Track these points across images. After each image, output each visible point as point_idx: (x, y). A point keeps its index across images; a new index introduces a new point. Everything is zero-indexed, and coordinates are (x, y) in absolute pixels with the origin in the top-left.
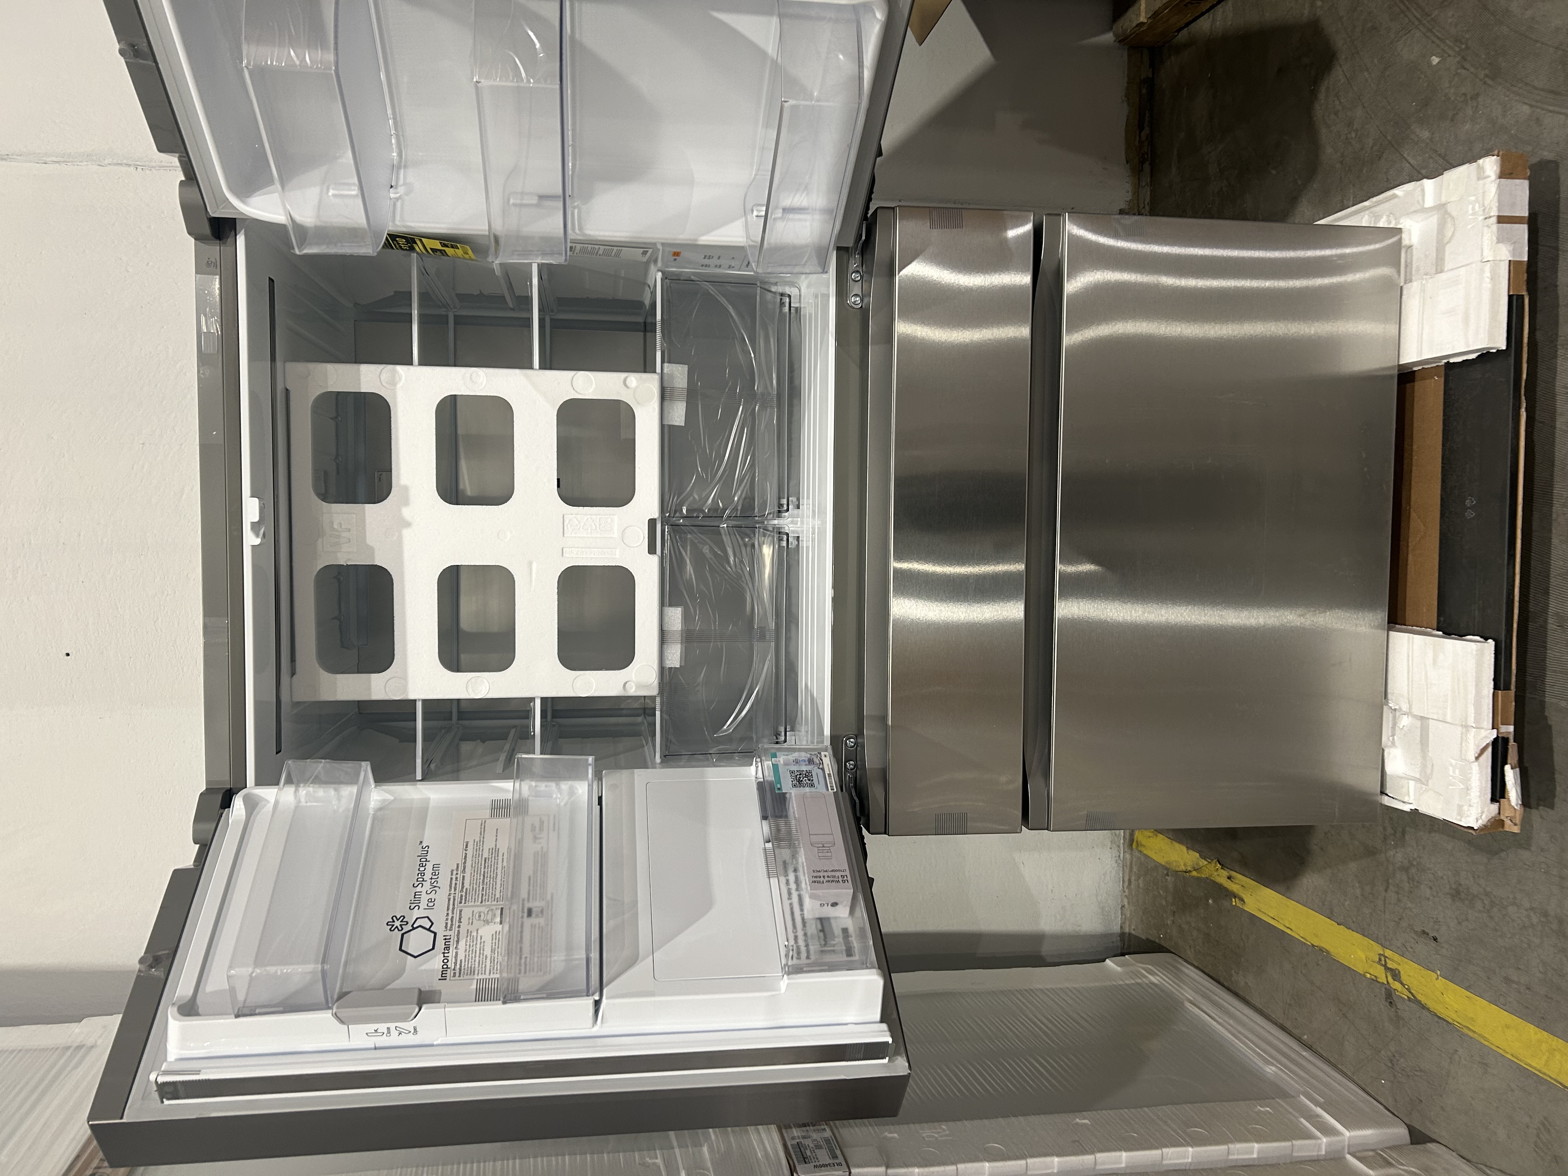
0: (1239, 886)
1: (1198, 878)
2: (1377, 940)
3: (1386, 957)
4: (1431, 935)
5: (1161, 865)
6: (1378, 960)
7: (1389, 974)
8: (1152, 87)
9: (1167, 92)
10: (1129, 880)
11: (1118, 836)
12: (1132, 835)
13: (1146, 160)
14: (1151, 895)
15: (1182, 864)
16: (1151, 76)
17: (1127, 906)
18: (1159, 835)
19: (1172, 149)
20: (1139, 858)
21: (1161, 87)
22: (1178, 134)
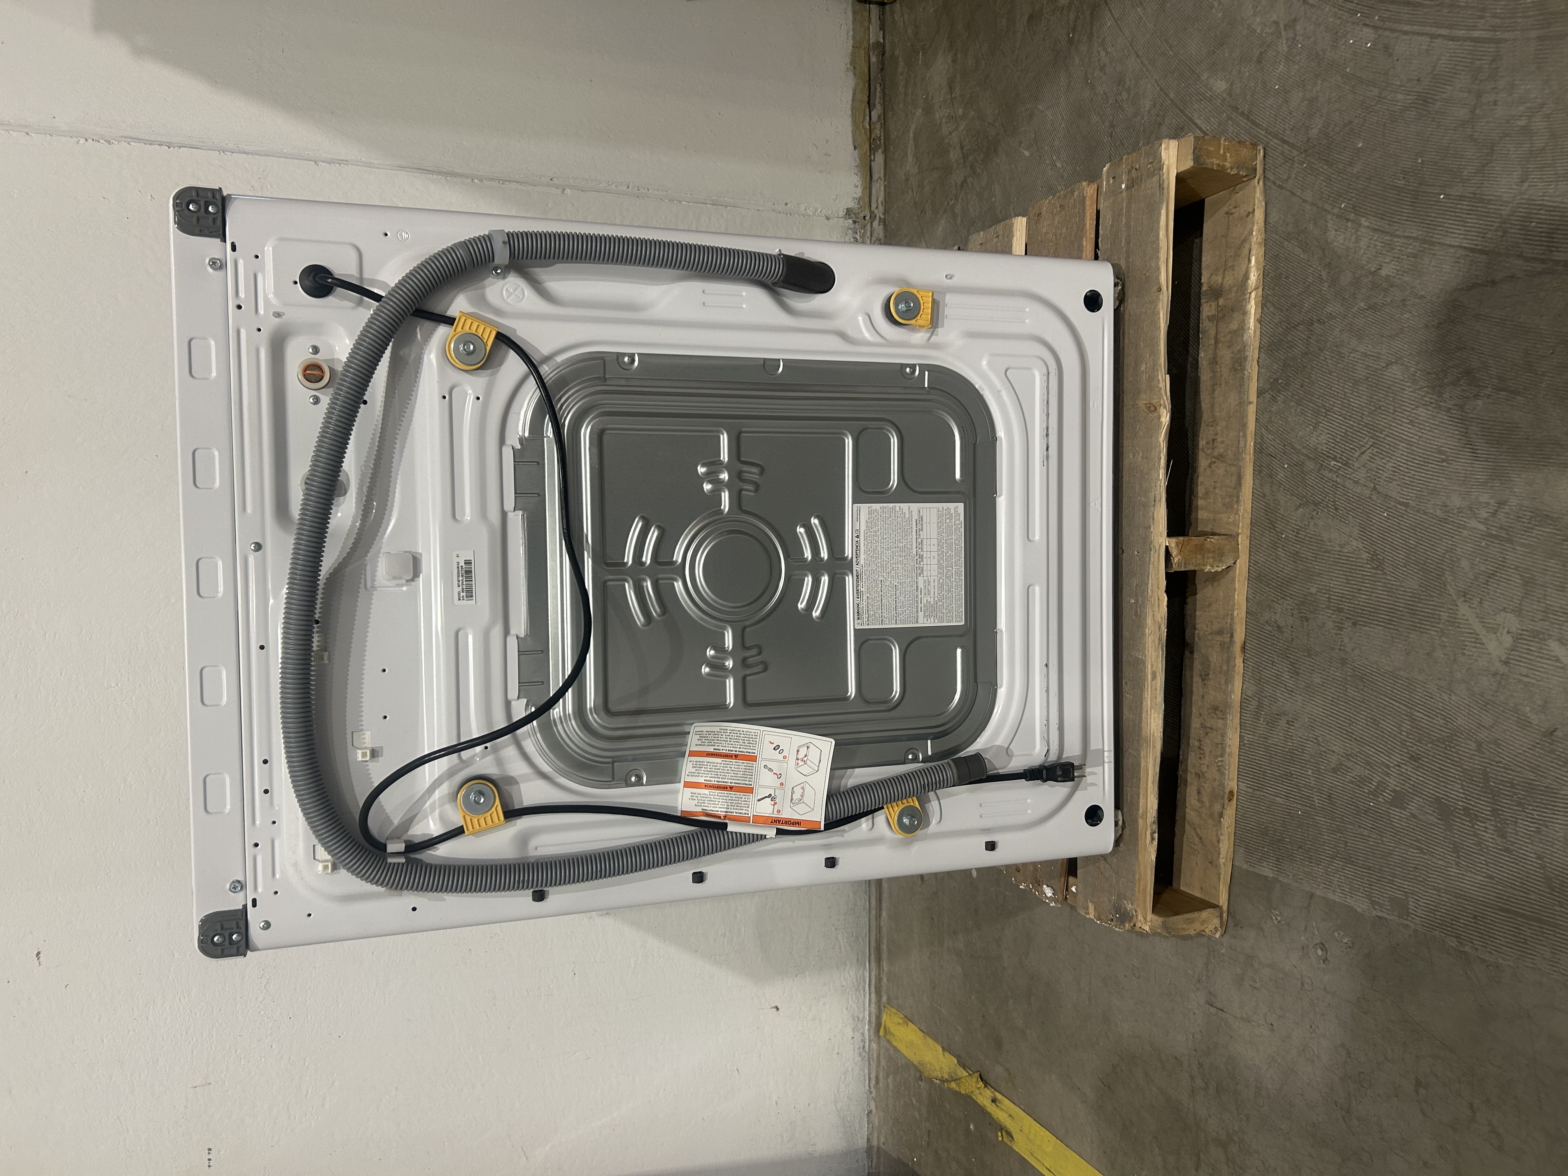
0: (1006, 1115)
1: (957, 1094)
5: (913, 1064)
8: (883, 55)
9: (900, 59)
10: (877, 1077)
11: (862, 1021)
12: (879, 1018)
13: (879, 147)
14: (902, 1102)
15: (938, 1068)
16: (882, 41)
17: (874, 1111)
18: (910, 1023)
19: (908, 131)
20: (887, 1050)
21: (893, 54)
22: (914, 111)
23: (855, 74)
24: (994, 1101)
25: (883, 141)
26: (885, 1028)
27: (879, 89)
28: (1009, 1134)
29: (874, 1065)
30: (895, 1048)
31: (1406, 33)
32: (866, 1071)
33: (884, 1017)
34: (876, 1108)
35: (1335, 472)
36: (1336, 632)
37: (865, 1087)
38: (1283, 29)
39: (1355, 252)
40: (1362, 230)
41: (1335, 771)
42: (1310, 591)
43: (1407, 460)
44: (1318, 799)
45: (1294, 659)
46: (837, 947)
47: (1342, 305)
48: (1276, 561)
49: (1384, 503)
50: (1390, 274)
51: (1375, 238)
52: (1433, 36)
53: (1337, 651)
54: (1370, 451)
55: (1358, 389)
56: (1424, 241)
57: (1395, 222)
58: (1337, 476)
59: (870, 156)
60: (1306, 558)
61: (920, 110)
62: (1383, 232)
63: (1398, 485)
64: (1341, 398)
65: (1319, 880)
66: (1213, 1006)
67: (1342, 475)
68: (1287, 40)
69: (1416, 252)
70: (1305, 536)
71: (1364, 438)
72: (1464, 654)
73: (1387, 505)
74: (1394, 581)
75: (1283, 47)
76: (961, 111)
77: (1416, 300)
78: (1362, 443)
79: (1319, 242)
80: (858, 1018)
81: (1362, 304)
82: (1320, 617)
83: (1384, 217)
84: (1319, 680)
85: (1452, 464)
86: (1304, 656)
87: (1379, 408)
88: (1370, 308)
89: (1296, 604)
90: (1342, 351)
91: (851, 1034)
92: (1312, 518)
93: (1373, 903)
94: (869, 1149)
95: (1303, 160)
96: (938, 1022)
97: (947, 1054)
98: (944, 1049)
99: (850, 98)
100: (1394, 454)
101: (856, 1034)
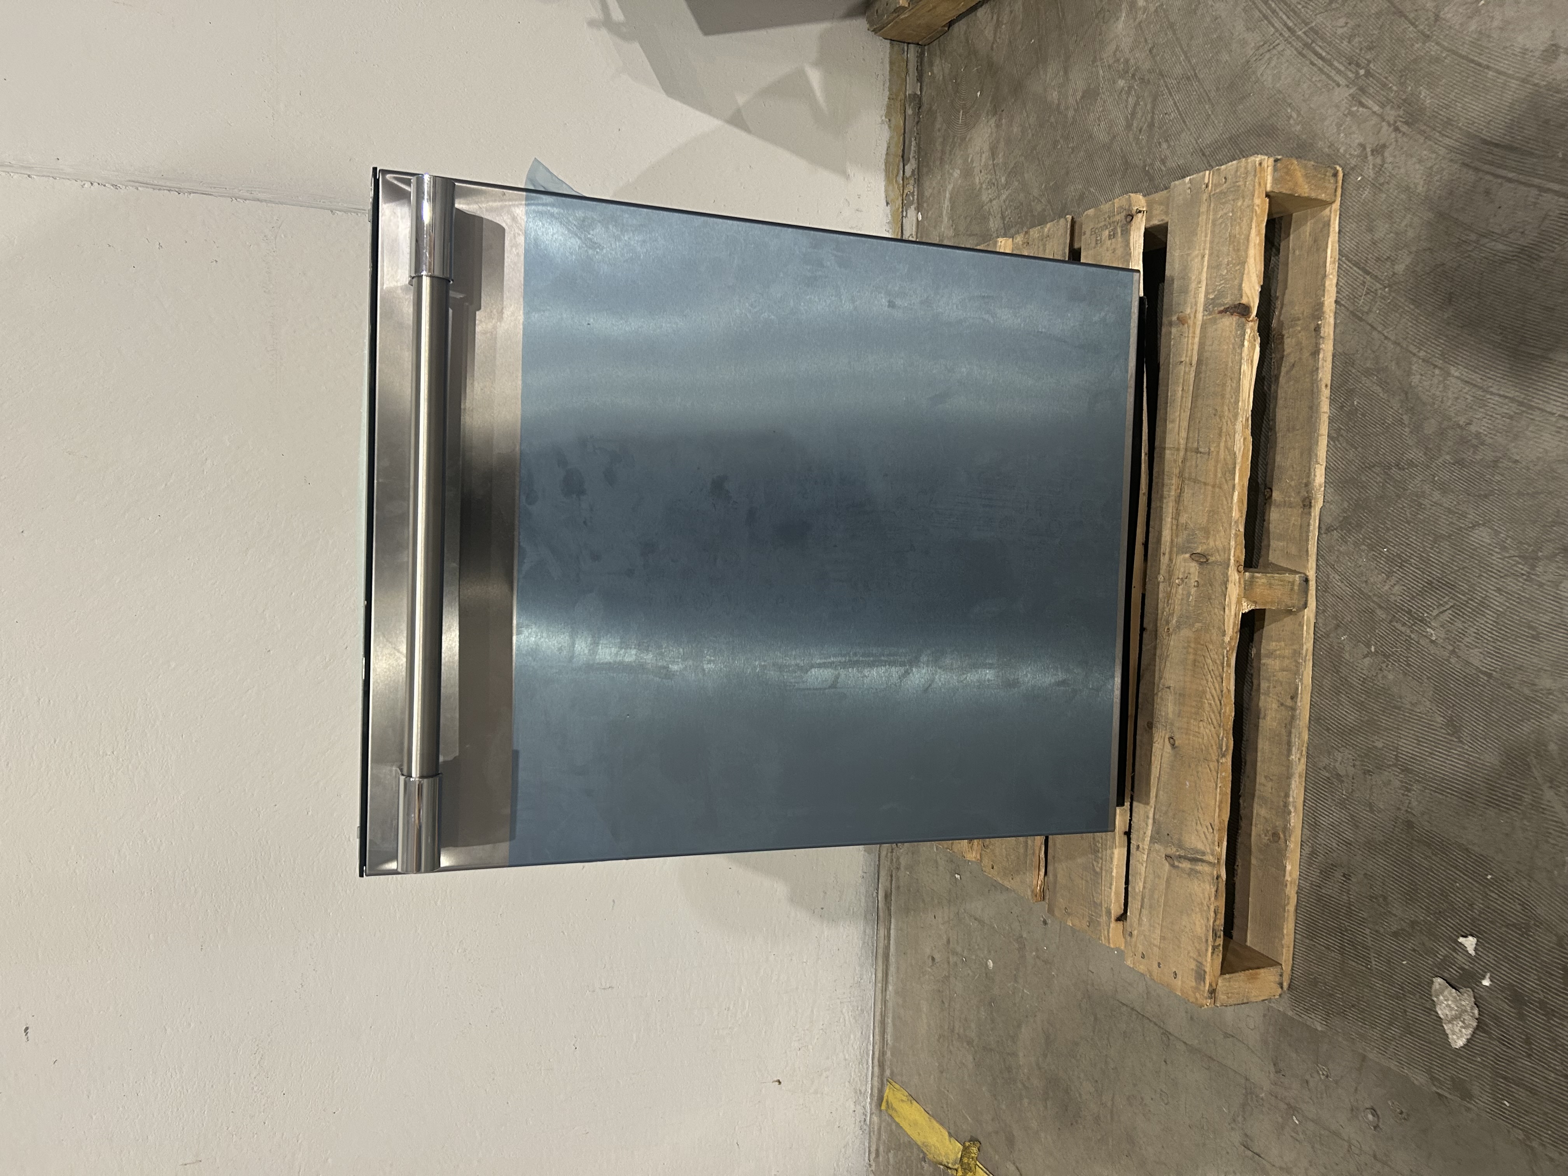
5: (916, 1144)
8: (920, 108)
9: (938, 114)
10: (877, 1151)
11: (864, 1094)
12: (881, 1092)
13: (912, 203)
15: (943, 1154)
16: (919, 93)
18: (914, 1102)
19: (945, 191)
20: (889, 1125)
21: (931, 108)
22: (951, 171)
23: (890, 127)
25: (916, 197)
26: (887, 1102)
27: (913, 143)
29: (874, 1138)
30: (898, 1125)
31: (1510, 180)
32: (867, 1144)
33: (887, 1092)
35: (1410, 627)
36: (1403, 792)
37: (864, 1160)
38: (1369, 154)
39: (1442, 402)
40: (1453, 380)
41: (1395, 934)
42: (1375, 744)
43: (1492, 629)
44: (1376, 961)
45: (1353, 811)
46: (841, 1020)
47: (1425, 454)
48: (1338, 707)
49: (1463, 669)
50: (1482, 431)
51: (1465, 391)
52: (1541, 189)
53: (1405, 813)
54: (1450, 612)
55: (1439, 545)
56: (1521, 404)
57: (1490, 378)
58: (1411, 631)
59: (902, 211)
60: (1373, 710)
61: (958, 171)
62: (1475, 386)
63: (1481, 653)
64: (1419, 550)
65: (1373, 1044)
66: (1249, 1149)
67: (1416, 631)
68: (1374, 165)
69: (1512, 413)
70: (1372, 687)
71: (1444, 597)
72: (1548, 842)
73: (1467, 671)
74: (1471, 752)
75: (1370, 172)
76: (1003, 180)
77: (1510, 464)
78: (1441, 602)
79: (1401, 384)
80: (860, 1091)
81: (1448, 457)
82: (1386, 773)
83: (1477, 370)
84: (1381, 838)
85: (1542, 642)
86: (1367, 811)
87: (1463, 569)
88: (1457, 463)
89: (1359, 756)
90: (1422, 502)
91: (852, 1106)
92: (1381, 670)
93: (1433, 1079)
95: (1387, 295)
96: (945, 1106)
97: (953, 1140)
98: (950, 1135)
99: (884, 152)
100: (1477, 619)
101: (858, 1107)
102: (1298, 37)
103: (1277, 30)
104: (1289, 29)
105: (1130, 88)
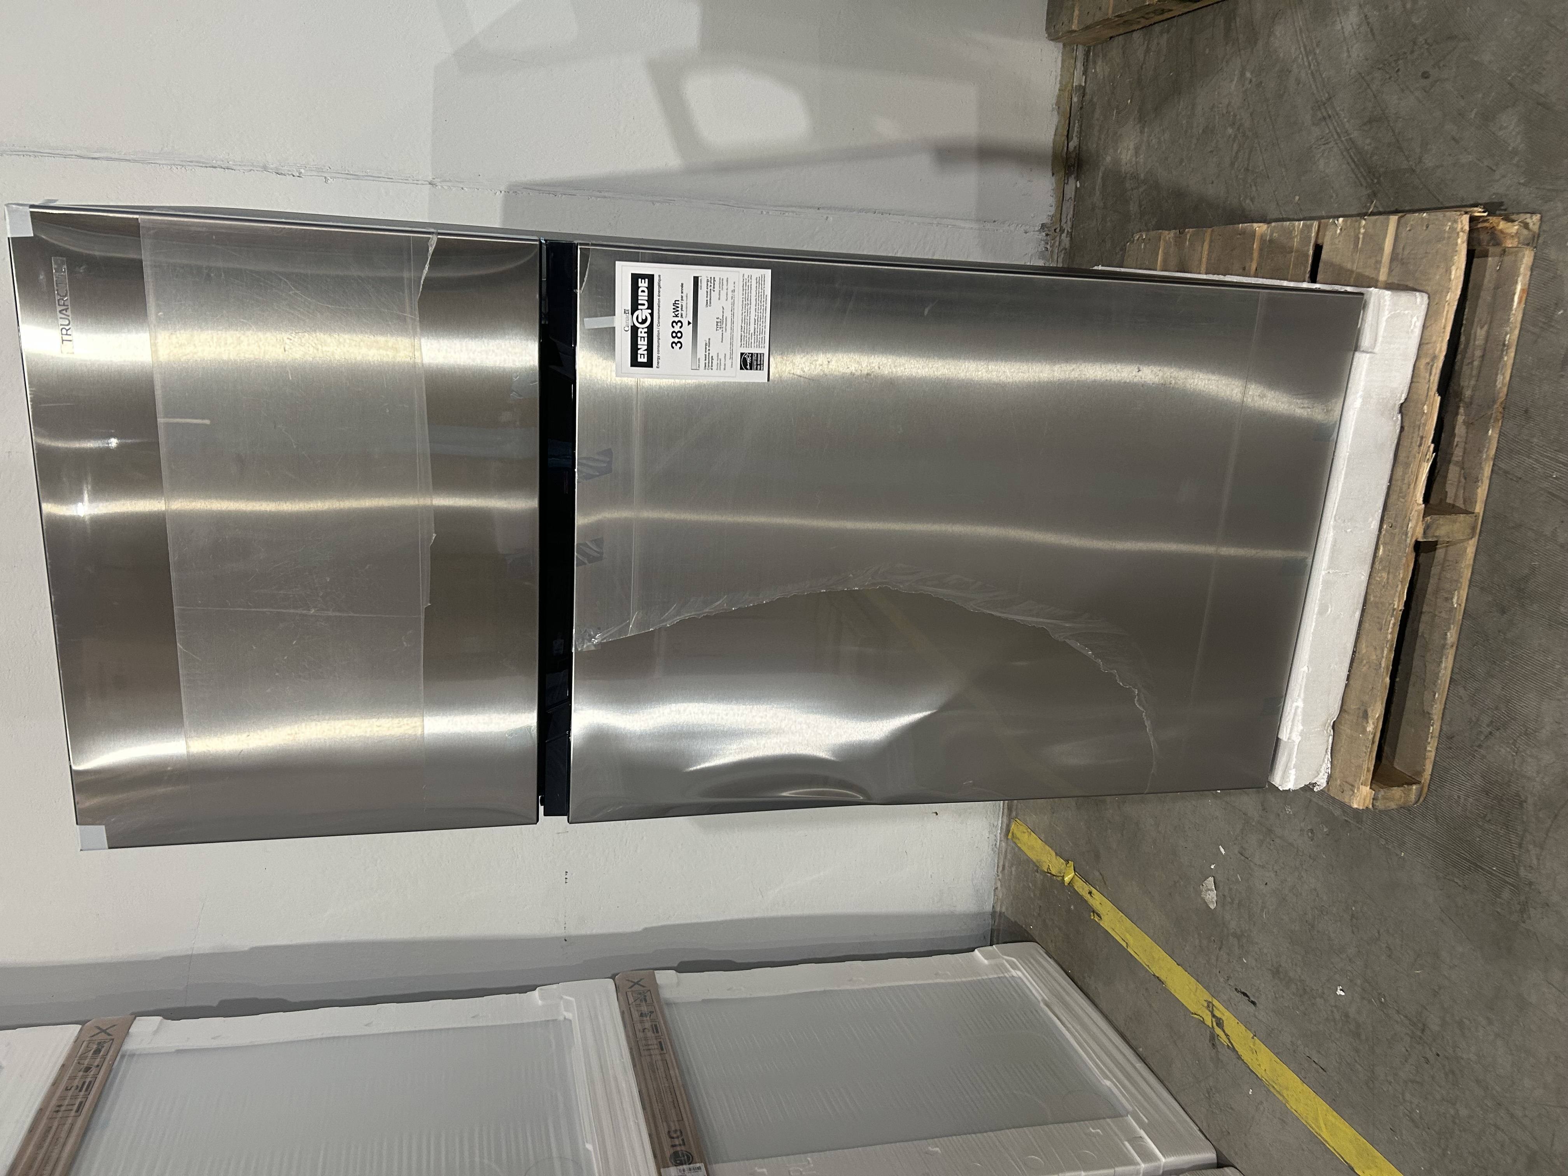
0: (1098, 903)
1: (1061, 882)
2: (1207, 988)
3: (1213, 1005)
4: (1252, 999)
5: (1031, 861)
6: (1206, 1004)
7: (1214, 1020)
8: (1083, 97)
9: (1098, 106)
10: (1004, 865)
11: (997, 828)
12: (1008, 826)
13: (1072, 173)
14: (1022, 885)
15: (1049, 865)
16: (1083, 84)
17: (999, 888)
18: (1033, 833)
19: (1098, 170)
20: (1013, 848)
21: (1092, 101)
23: (1058, 113)
24: (1090, 893)
25: (1075, 168)
26: (1013, 833)
28: (1099, 915)
29: (1002, 857)
30: (1019, 848)
32: (996, 861)
33: (1013, 826)
34: (1001, 886)
37: (994, 871)
59: (1064, 181)
66: (1242, 855)
80: (994, 825)
91: (988, 836)
94: (993, 914)
96: (1054, 835)
97: (1058, 857)
98: (1056, 853)
99: (1053, 133)
101: (991, 835)
102: (1342, 141)
103: (1330, 132)
104: (1337, 133)
105: (1236, 136)
